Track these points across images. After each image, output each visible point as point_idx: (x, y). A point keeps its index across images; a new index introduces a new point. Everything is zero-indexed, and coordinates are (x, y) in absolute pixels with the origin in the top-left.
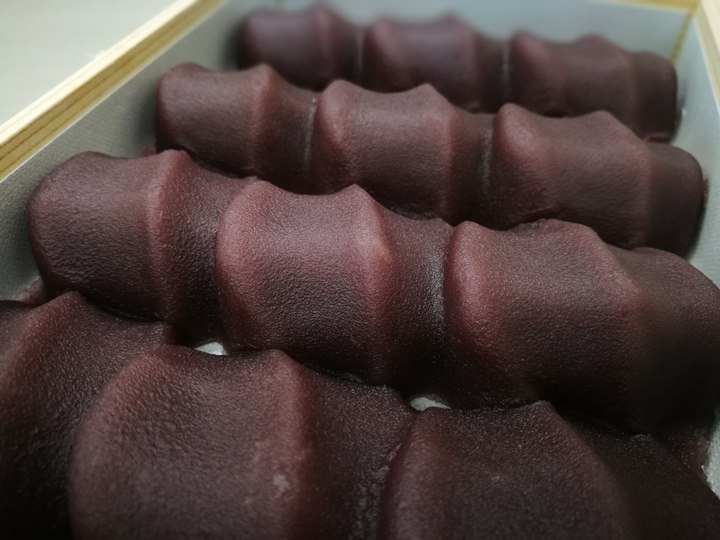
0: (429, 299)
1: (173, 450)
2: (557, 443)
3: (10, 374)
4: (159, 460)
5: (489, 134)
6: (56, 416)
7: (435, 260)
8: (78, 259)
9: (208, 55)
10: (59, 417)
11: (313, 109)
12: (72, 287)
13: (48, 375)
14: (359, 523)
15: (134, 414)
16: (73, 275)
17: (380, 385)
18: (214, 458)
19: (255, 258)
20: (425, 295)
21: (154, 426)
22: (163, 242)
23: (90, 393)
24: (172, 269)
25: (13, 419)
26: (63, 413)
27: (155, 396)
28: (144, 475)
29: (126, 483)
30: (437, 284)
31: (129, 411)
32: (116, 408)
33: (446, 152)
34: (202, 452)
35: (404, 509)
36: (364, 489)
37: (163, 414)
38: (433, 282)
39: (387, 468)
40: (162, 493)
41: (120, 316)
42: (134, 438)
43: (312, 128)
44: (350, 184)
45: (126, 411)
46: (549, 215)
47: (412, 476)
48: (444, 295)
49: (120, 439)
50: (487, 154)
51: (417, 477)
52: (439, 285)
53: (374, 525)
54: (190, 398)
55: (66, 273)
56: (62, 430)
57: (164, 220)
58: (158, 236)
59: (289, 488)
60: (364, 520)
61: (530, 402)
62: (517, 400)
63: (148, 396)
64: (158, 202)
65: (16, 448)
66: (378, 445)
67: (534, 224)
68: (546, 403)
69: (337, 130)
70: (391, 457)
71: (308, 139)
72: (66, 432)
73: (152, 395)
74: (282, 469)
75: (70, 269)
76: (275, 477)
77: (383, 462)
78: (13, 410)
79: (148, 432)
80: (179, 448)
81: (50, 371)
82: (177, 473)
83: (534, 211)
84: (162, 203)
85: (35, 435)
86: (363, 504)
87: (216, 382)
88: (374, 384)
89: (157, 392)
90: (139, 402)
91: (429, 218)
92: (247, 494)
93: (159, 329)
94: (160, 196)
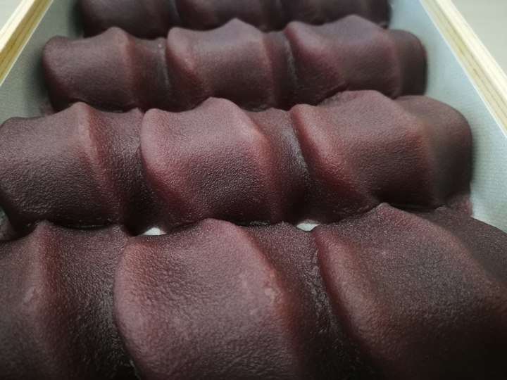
0: (295, 160)
1: (186, 298)
2: (407, 223)
3: (46, 285)
4: (181, 307)
5: (287, 44)
6: (88, 304)
7: (289, 135)
8: (40, 197)
9: (61, 27)
10: (90, 304)
11: (162, 52)
12: (41, 219)
13: (69, 279)
14: (317, 304)
15: (148, 285)
16: (40, 209)
17: (280, 222)
18: (216, 294)
19: (176, 162)
20: (291, 158)
21: (165, 288)
22: (103, 168)
23: (101, 283)
24: (114, 185)
25: (62, 314)
26: (91, 301)
27: (153, 270)
28: (177, 320)
29: (167, 328)
30: (296, 148)
31: (144, 284)
32: (135, 285)
33: (267, 62)
34: (205, 293)
35: (346, 286)
36: (310, 284)
37: (166, 279)
38: (293, 148)
39: (316, 267)
40: (194, 326)
41: (84, 229)
42: (157, 299)
43: (166, 65)
44: (207, 97)
45: (142, 284)
46: (342, 89)
47: (341, 266)
48: (303, 155)
49: (148, 302)
50: (291, 58)
51: (344, 265)
52: (298, 150)
53: (327, 302)
54: (176, 264)
55: (33, 209)
56: (95, 312)
57: (99, 153)
58: (99, 164)
59: (277, 295)
60: (320, 301)
61: (375, 206)
62: (367, 207)
63: (149, 271)
64: (90, 141)
65: (71, 332)
66: (302, 256)
67: (334, 97)
68: (386, 204)
69: (189, 63)
70: (315, 260)
71: (166, 74)
72: (98, 312)
73: (151, 269)
74: (266, 285)
75: (36, 205)
76: (265, 292)
77: (312, 265)
78: (59, 308)
79: (163, 293)
80: (190, 296)
81: (69, 276)
82: (197, 311)
83: (332, 89)
84: (93, 141)
85: (80, 320)
86: (314, 292)
87: (187, 249)
88: (274, 223)
89: (153, 266)
90: (146, 276)
91: (265, 109)
92: (251, 308)
93: (117, 229)
94: (90, 136)
